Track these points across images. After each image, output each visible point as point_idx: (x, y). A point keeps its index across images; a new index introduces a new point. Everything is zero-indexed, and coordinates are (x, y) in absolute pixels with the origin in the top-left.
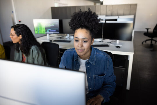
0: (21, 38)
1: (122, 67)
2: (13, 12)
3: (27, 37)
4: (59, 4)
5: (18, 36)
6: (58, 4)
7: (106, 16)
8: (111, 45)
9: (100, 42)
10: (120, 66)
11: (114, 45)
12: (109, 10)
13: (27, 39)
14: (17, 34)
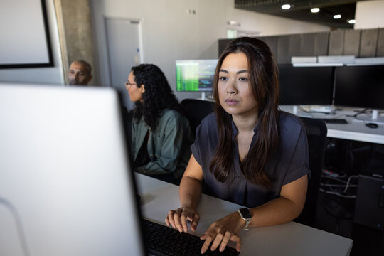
0: (143, 91)
1: (381, 176)
2: (138, 50)
3: (155, 90)
4: (238, 32)
5: (139, 86)
6: (235, 32)
7: (359, 57)
8: (355, 121)
9: (327, 114)
10: (374, 175)
11: (362, 121)
12: (369, 44)
13: (153, 94)
14: (137, 82)
